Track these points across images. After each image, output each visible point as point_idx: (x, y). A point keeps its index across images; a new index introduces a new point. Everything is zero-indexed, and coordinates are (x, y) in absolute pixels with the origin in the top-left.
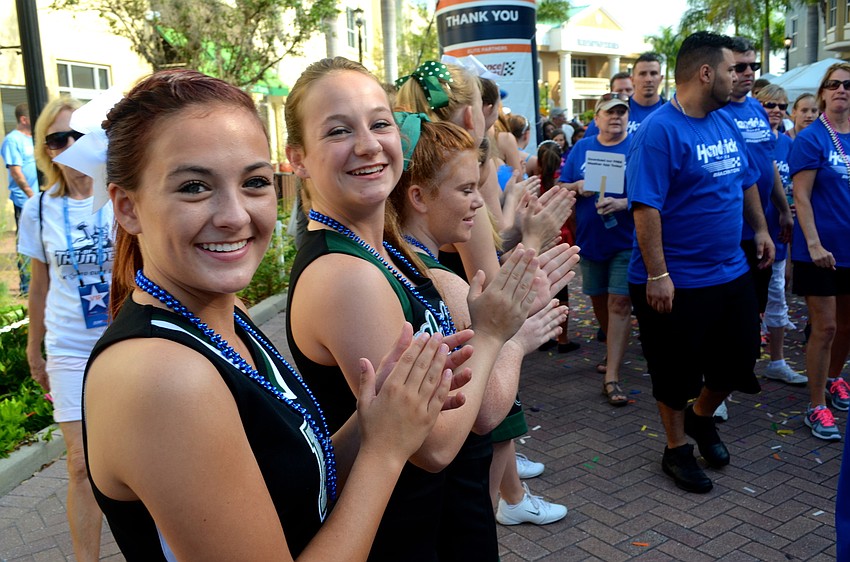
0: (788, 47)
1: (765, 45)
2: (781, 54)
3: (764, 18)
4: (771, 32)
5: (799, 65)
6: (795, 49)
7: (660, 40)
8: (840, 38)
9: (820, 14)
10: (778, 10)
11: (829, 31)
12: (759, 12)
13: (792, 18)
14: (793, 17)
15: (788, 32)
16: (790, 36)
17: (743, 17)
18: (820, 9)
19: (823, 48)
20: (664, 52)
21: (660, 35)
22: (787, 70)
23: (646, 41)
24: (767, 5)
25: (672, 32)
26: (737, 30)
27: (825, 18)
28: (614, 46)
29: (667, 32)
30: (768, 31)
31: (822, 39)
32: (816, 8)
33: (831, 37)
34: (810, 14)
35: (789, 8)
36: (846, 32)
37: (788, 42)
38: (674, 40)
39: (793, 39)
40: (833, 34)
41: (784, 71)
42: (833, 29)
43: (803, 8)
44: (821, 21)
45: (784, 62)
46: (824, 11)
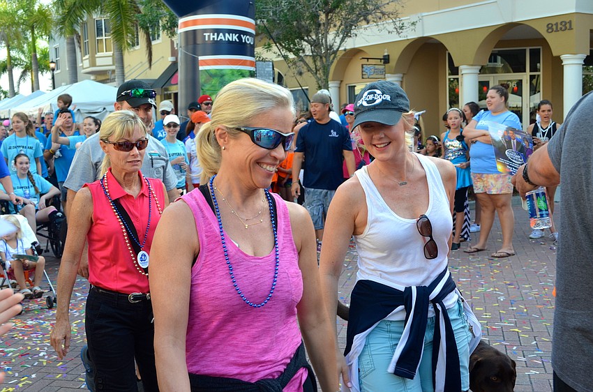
0: (53, 70)
1: (34, 67)
2: (48, 75)
3: (31, 44)
4: (38, 56)
5: (63, 84)
6: (59, 71)
8: (93, 64)
9: (77, 44)
10: (42, 39)
11: (84, 58)
12: (27, 39)
13: (54, 46)
14: (56, 45)
15: (52, 57)
16: (54, 61)
17: (13, 43)
18: (75, 40)
19: (81, 72)
22: (54, 88)
24: (33, 34)
26: (9, 53)
27: (80, 48)
30: (36, 55)
31: (80, 64)
32: (73, 39)
33: (87, 63)
34: (68, 43)
35: (51, 38)
36: (97, 59)
37: (52, 65)
39: (56, 63)
40: (88, 61)
41: (51, 89)
42: (87, 57)
43: (62, 39)
44: (78, 50)
45: (51, 81)
46: (79, 42)
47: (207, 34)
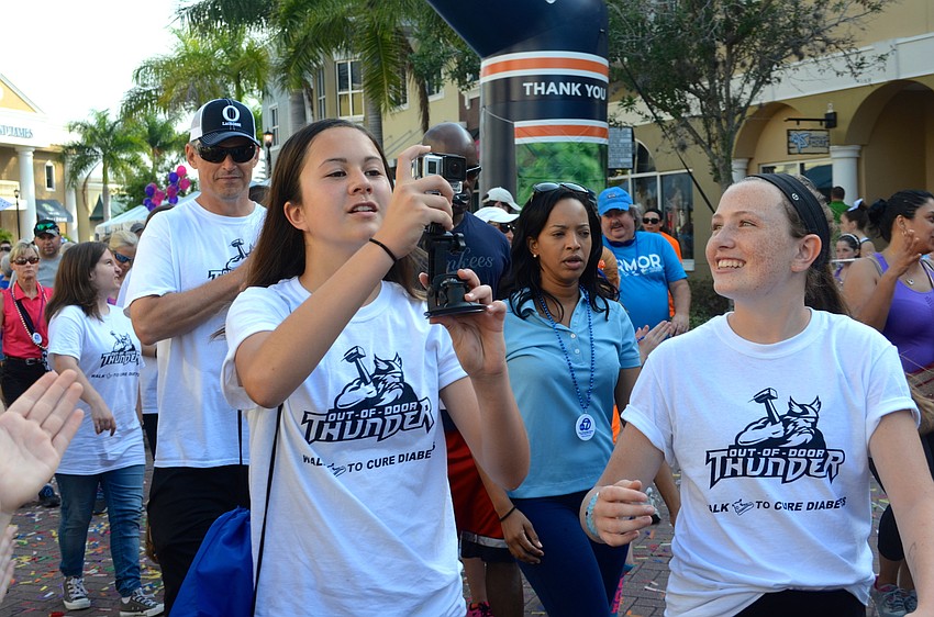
0: (269, 145)
7: (92, 128)
9: (307, 104)
10: (253, 97)
13: (271, 106)
14: (274, 105)
15: (267, 124)
16: (271, 131)
18: (305, 97)
20: (98, 146)
21: (93, 122)
23: (71, 128)
24: (238, 87)
25: (108, 118)
27: (312, 109)
28: (26, 133)
29: (102, 119)
32: (302, 95)
34: (294, 102)
35: (265, 93)
37: (268, 138)
38: (112, 129)
39: (273, 132)
43: (285, 95)
45: (265, 165)
46: (311, 100)
47: (528, 85)
